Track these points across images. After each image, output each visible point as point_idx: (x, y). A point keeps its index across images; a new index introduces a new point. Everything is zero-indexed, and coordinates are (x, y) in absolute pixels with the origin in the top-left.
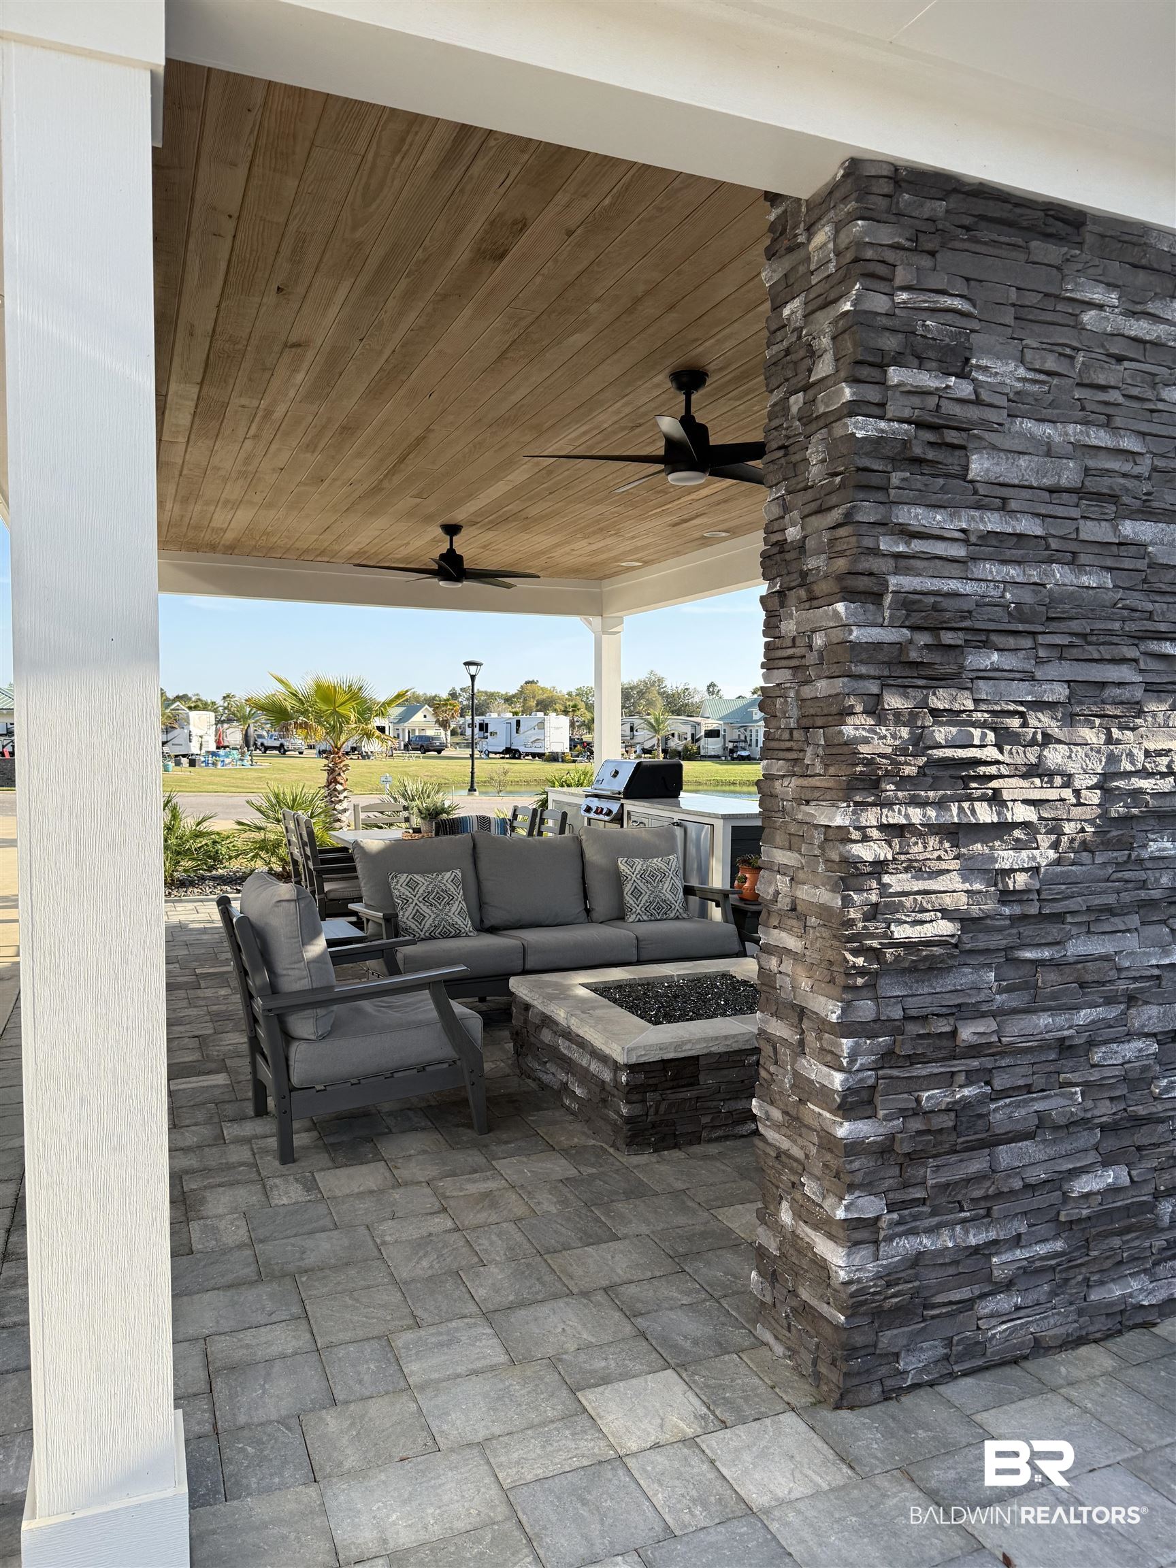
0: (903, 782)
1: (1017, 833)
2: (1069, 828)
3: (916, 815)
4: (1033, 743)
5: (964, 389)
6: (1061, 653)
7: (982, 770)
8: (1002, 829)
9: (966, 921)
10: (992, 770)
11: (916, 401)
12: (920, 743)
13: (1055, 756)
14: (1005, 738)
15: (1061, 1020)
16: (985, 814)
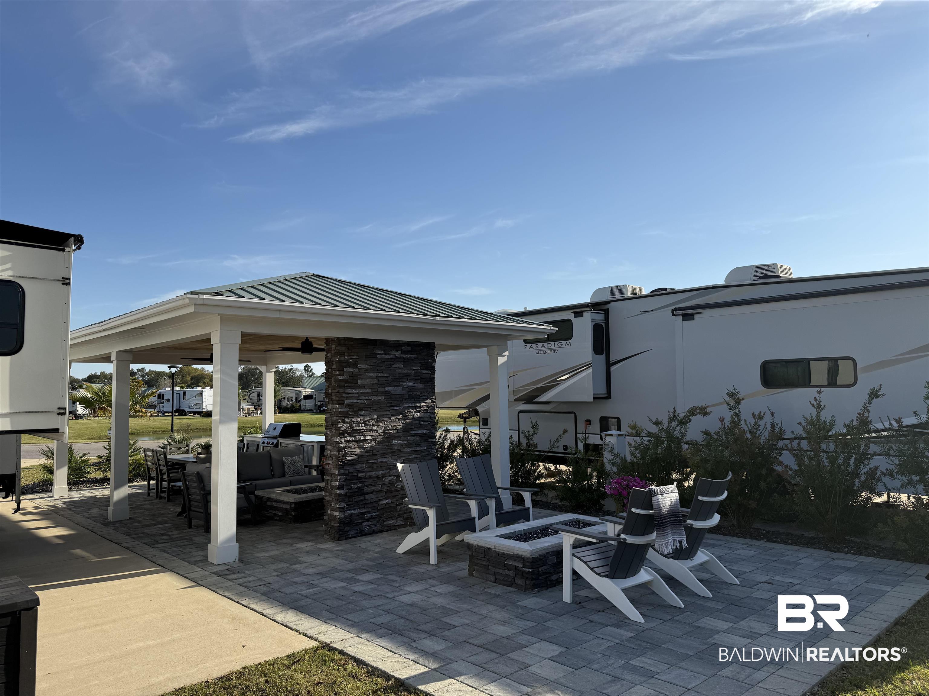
0: (348, 433)
1: (368, 441)
2: (377, 440)
4: (371, 426)
5: (357, 370)
6: (375, 410)
7: (362, 431)
8: (365, 440)
9: (359, 456)
10: (364, 430)
11: (349, 373)
12: (351, 427)
13: (375, 428)
14: (366, 425)
15: (377, 473)
16: (362, 438)
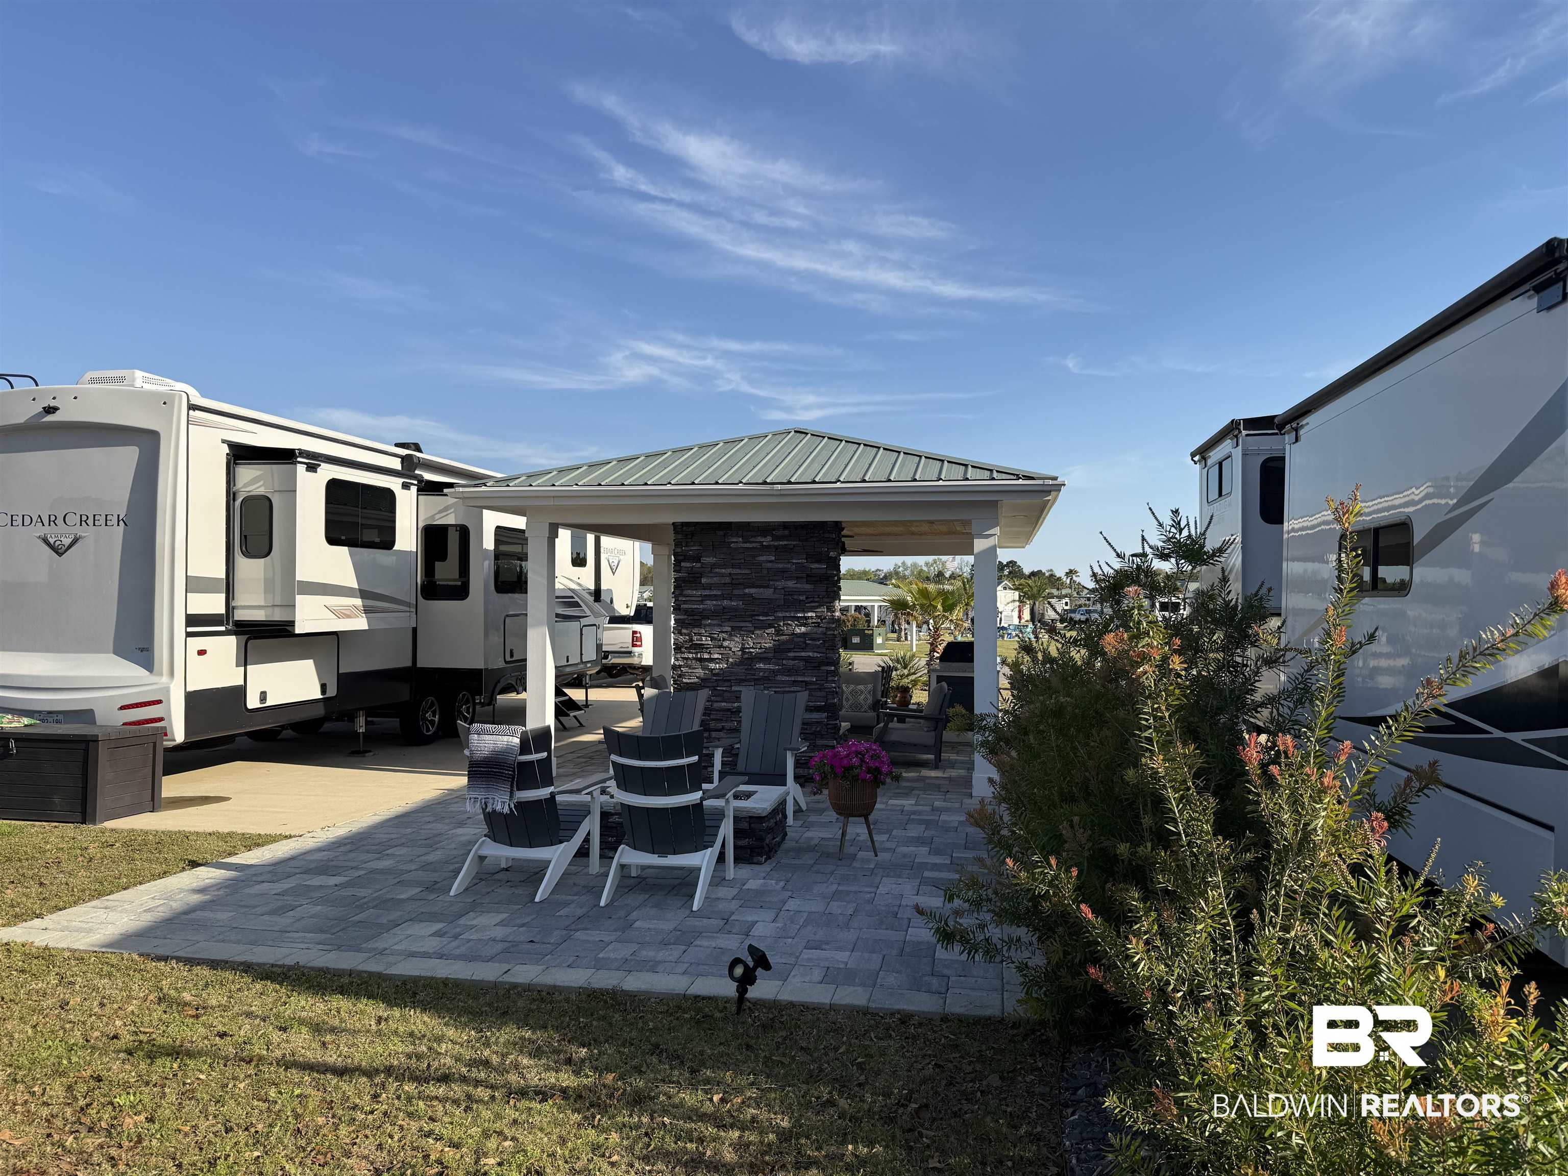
0: (686, 648)
1: (717, 661)
3: (691, 656)
4: (720, 640)
7: (706, 646)
9: (702, 680)
10: (709, 646)
11: (687, 569)
